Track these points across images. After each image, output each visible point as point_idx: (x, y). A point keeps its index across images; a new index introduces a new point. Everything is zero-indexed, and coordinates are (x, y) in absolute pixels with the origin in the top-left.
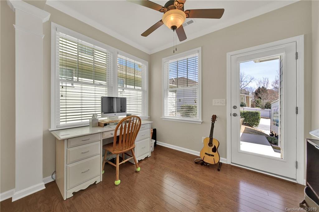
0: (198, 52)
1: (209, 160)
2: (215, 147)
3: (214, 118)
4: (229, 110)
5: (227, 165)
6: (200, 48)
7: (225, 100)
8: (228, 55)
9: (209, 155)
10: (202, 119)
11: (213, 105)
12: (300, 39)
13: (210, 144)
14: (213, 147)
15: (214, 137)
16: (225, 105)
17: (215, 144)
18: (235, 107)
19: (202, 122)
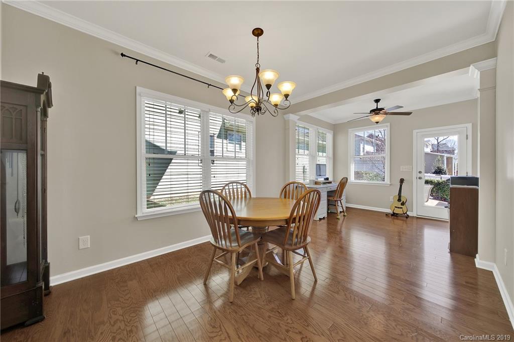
0: (387, 126)
1: (397, 211)
2: (403, 202)
3: (402, 181)
4: (415, 174)
5: (413, 217)
6: (389, 124)
7: (411, 166)
8: (415, 132)
9: (399, 208)
10: (390, 182)
11: (401, 170)
12: (470, 126)
13: (399, 200)
14: (402, 202)
15: (402, 194)
16: (411, 170)
17: (403, 199)
18: (420, 172)
19: (390, 185)
